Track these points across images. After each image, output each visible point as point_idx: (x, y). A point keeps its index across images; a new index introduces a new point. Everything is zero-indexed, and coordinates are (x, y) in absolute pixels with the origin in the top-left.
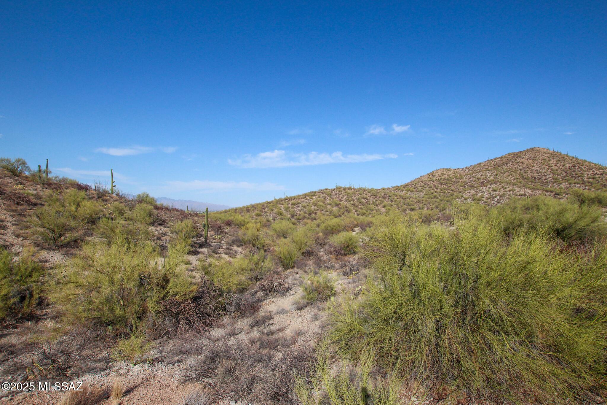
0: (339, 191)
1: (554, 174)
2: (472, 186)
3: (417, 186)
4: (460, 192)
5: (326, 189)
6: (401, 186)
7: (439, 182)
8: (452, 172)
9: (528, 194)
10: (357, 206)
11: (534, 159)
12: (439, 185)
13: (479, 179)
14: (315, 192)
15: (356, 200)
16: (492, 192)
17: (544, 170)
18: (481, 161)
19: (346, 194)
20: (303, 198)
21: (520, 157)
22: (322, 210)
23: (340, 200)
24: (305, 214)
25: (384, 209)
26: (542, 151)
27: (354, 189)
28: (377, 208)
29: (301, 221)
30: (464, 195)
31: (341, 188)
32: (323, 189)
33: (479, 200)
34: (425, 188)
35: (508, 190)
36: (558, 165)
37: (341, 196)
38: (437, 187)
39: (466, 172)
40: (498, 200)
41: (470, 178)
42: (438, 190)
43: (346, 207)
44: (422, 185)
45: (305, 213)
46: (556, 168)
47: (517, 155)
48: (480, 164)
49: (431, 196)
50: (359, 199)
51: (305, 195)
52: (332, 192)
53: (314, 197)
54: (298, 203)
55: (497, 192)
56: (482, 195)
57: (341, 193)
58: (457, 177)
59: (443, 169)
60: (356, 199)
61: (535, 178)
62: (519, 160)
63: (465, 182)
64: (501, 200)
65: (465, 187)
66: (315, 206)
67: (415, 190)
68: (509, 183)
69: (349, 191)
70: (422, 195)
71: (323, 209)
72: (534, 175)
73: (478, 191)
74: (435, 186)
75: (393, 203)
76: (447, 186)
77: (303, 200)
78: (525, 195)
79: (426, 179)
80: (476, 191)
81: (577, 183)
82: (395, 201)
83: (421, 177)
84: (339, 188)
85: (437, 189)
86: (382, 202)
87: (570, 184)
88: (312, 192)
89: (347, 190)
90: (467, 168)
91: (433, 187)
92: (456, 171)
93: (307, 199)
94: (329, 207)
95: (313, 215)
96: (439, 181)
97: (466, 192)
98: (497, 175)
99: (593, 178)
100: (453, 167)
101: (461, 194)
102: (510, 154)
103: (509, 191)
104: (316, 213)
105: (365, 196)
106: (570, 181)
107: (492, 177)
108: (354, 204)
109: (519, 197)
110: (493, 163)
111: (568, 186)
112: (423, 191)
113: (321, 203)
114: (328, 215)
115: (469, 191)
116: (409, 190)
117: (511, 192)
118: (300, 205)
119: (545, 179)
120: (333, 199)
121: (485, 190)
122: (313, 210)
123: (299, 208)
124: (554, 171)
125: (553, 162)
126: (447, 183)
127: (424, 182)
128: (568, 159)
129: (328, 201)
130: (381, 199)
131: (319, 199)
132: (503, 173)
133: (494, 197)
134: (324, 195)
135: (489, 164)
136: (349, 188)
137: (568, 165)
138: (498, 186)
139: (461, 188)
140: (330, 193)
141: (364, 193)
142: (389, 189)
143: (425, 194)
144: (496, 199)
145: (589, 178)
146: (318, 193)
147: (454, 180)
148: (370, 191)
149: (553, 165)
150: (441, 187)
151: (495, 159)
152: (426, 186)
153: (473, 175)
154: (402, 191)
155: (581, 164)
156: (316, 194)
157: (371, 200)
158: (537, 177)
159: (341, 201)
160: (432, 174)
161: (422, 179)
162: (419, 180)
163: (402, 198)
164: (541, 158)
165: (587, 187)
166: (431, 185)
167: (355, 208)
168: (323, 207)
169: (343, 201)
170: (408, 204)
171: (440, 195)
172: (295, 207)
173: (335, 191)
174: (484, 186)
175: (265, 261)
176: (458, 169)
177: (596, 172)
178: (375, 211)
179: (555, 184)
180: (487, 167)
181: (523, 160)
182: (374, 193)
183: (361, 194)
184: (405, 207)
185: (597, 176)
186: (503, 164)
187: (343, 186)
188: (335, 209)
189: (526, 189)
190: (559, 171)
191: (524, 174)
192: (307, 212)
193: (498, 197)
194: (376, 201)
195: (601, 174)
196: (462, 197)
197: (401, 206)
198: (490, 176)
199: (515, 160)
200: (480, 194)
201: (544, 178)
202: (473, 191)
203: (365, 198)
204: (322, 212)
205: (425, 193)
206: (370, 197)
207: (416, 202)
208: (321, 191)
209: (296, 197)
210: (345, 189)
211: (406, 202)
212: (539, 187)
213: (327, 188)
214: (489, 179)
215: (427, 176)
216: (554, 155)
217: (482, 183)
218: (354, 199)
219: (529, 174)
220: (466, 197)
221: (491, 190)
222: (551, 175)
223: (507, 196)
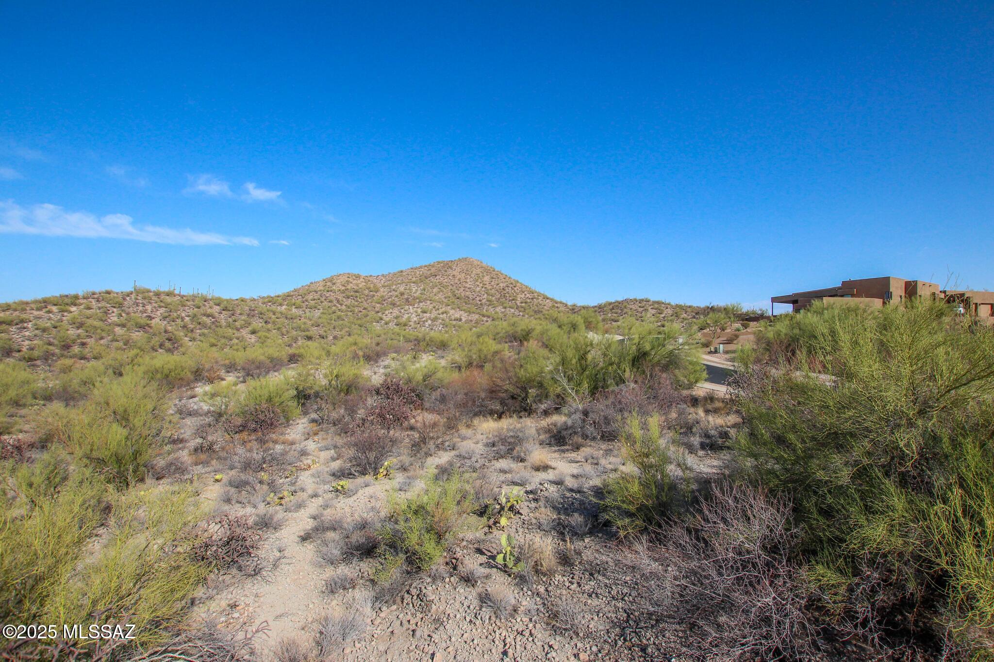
0: (144, 298)
1: (488, 295)
2: (394, 304)
3: (306, 297)
4: (378, 312)
5: (108, 293)
6: (278, 296)
7: (344, 295)
8: (361, 280)
9: (464, 319)
10: (192, 331)
11: (467, 273)
12: (345, 300)
13: (402, 294)
14: (76, 297)
15: (187, 319)
16: (421, 314)
17: (478, 289)
18: (402, 268)
19: (162, 304)
20: (38, 309)
21: (451, 268)
22: (102, 338)
23: (149, 317)
24: (51, 348)
25: (253, 336)
26: (474, 263)
27: (182, 297)
28: (237, 334)
29: (38, 362)
30: (384, 317)
31: (149, 291)
32: (97, 290)
33: (405, 325)
34: (322, 302)
35: (441, 311)
36: (492, 283)
37: (149, 308)
38: (341, 302)
39: (382, 282)
40: (430, 325)
41: (390, 292)
42: (344, 307)
43: (166, 332)
44: (316, 297)
45: (50, 344)
46: (490, 287)
47: (446, 265)
48: (402, 272)
49: (334, 316)
50: (195, 316)
51: (44, 303)
52: (124, 299)
53: (73, 309)
54: (22, 321)
55: (428, 315)
56: (409, 317)
57: (150, 303)
58: (372, 289)
59: (349, 274)
60: (188, 316)
61: (469, 298)
62: (450, 271)
63: (382, 297)
64: (433, 325)
65: (383, 304)
66: (78, 328)
67: (304, 305)
68: (441, 302)
69: (168, 299)
70: (317, 313)
71: (104, 334)
72: (467, 293)
73: (402, 311)
74: (338, 301)
75: (269, 326)
76: (357, 301)
77: (36, 313)
78: (460, 320)
79: (322, 288)
80: (400, 312)
81: (512, 308)
82: (274, 323)
83: (311, 283)
84: (143, 294)
85: (341, 305)
86: (248, 324)
87: (505, 308)
88: (67, 296)
89: (163, 297)
90: (383, 275)
91: (335, 302)
92: (367, 279)
93: (49, 312)
94: (118, 330)
95: (76, 349)
96: (343, 292)
97: (387, 312)
98: (424, 290)
99: (526, 303)
100: (363, 274)
101: (380, 314)
102: (438, 262)
103: (443, 313)
104: (83, 344)
105: (209, 311)
106: (505, 305)
107: (419, 292)
108: (184, 327)
109: (454, 323)
110: (418, 273)
111: (503, 310)
112: (319, 307)
113: (97, 323)
114: (117, 349)
115: (391, 310)
116: (294, 305)
117: (445, 315)
118: (30, 325)
119: (480, 301)
120: (128, 314)
121: (411, 311)
122: (75, 337)
123: (27, 333)
124: (488, 290)
125: (487, 279)
126: (356, 297)
127: (319, 293)
128: (502, 277)
129: (114, 318)
130: (243, 318)
131: (89, 312)
132: (433, 288)
133: (424, 322)
134: (103, 304)
135: (413, 273)
136: (168, 294)
137: (501, 285)
138: (428, 305)
139: (378, 305)
140: (121, 300)
141: (204, 305)
142: (254, 300)
143: (323, 313)
144: (427, 324)
145: (522, 303)
146: (84, 298)
147: (366, 292)
148: (217, 302)
149: (487, 283)
150: (349, 302)
151: (420, 267)
152: (323, 299)
153: (394, 287)
154: (281, 305)
155: (514, 284)
156: (78, 302)
157: (223, 318)
158: (471, 296)
159: (150, 318)
160: (331, 280)
161: (313, 288)
162: (308, 290)
163: (286, 318)
164: (473, 272)
166: (332, 298)
167: (189, 334)
168: (103, 330)
169: (157, 320)
170: (298, 328)
171: (347, 315)
172: (13, 329)
173: (133, 296)
174: (411, 305)
176: (371, 276)
177: (528, 295)
178: (235, 341)
179: (490, 307)
180: (410, 278)
181: (454, 273)
182: (228, 307)
183: (199, 307)
184: (294, 333)
185: (528, 301)
186: (431, 275)
187: (153, 289)
188: (137, 336)
189: (461, 312)
190: (493, 291)
191: (457, 292)
192: (56, 342)
193: (430, 322)
194: (235, 321)
195: (532, 299)
196: (381, 319)
197: (288, 332)
198: (416, 290)
199: (445, 271)
200: (406, 316)
201: (478, 299)
202: (396, 312)
203: (208, 316)
204: (102, 342)
205: (321, 311)
206: (221, 313)
207: (312, 325)
208: (93, 296)
209: (14, 306)
210: (158, 294)
211: (294, 325)
212: (474, 309)
213: (109, 289)
214: (415, 295)
215: (322, 284)
216: (487, 270)
217: (407, 300)
218: (183, 315)
219: (461, 292)
220: (388, 319)
221: (419, 310)
222: (486, 295)
223: (440, 321)
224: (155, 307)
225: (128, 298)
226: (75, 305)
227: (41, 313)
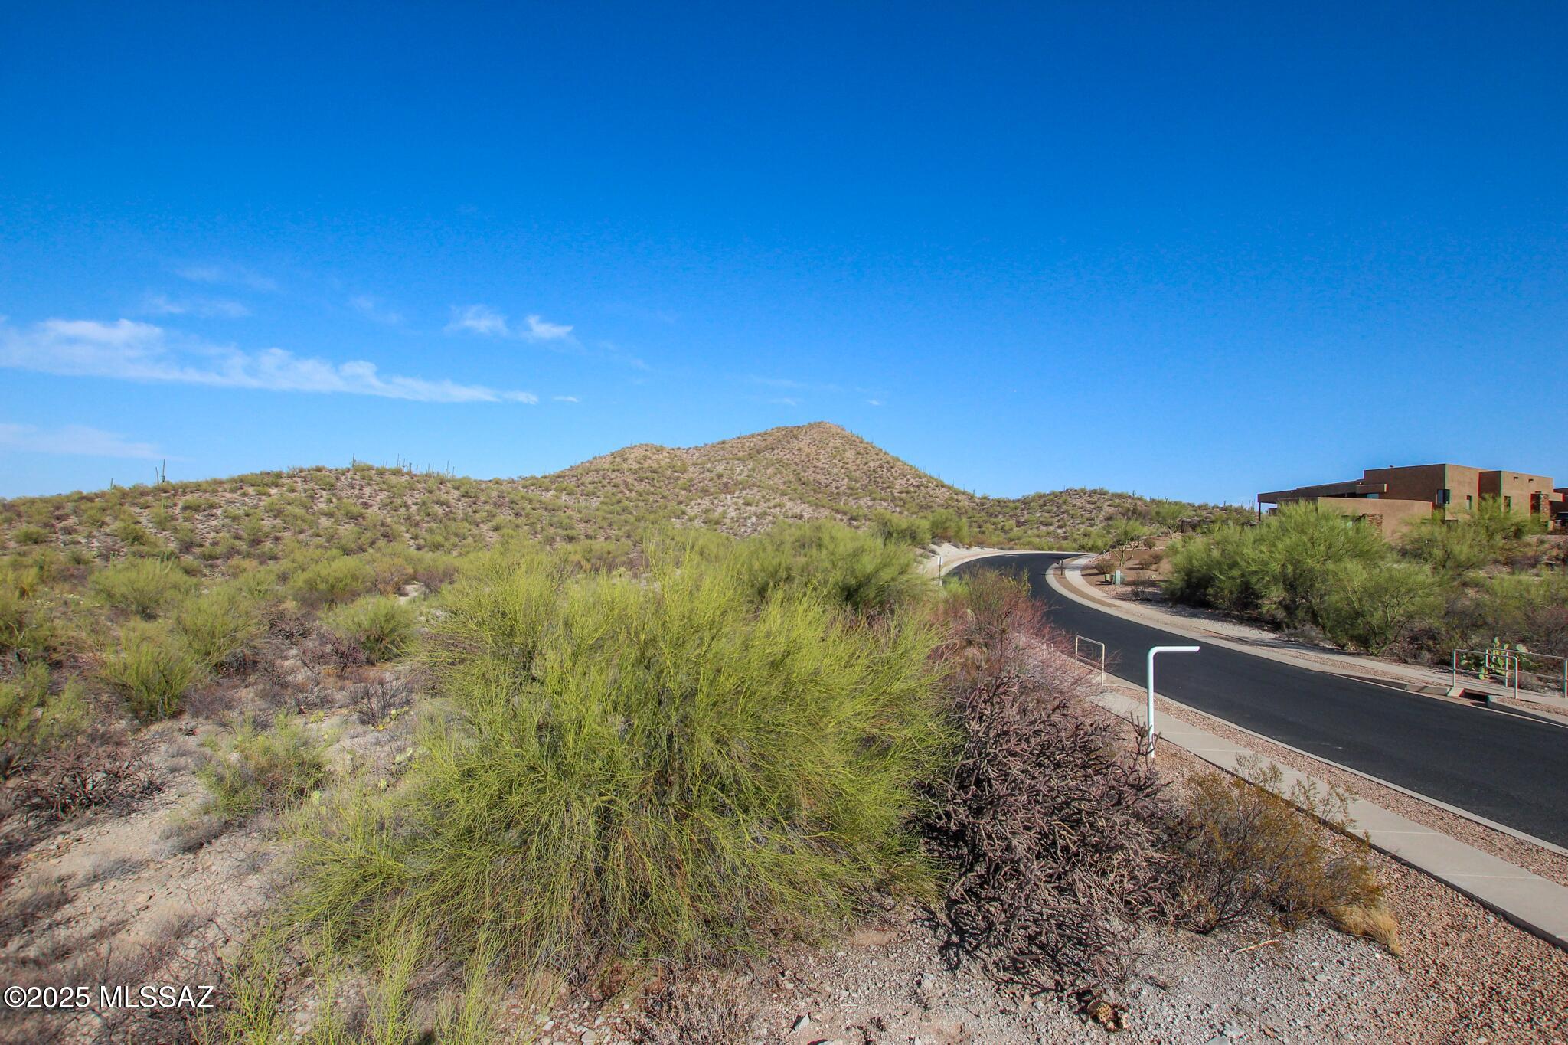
0: (363, 478)
1: (850, 479)
2: (705, 491)
3: (583, 479)
4: (681, 503)
5: (319, 470)
6: (545, 477)
7: (636, 476)
8: (665, 454)
9: (806, 516)
10: (417, 524)
11: (821, 445)
12: (636, 484)
13: (720, 476)
14: (279, 475)
15: (414, 507)
16: (743, 507)
17: (835, 470)
18: (726, 437)
19: (384, 486)
20: (233, 491)
21: (797, 439)
22: (301, 532)
23: (365, 503)
24: (237, 542)
25: (495, 534)
26: (834, 430)
27: (412, 476)
28: (476, 531)
29: (219, 562)
30: (688, 510)
31: (370, 468)
32: (306, 465)
33: (717, 523)
34: (603, 486)
35: (772, 503)
36: (858, 462)
37: (367, 491)
38: (631, 487)
39: (695, 458)
40: (753, 524)
41: (703, 473)
42: (634, 494)
43: (383, 525)
44: (596, 479)
45: (237, 537)
46: (855, 468)
47: (792, 433)
48: (724, 442)
49: (617, 508)
50: (424, 503)
51: (239, 484)
52: (338, 479)
53: (274, 491)
54: (212, 506)
55: (753, 508)
56: (725, 512)
57: (370, 485)
58: (677, 469)
59: (647, 445)
60: (416, 504)
61: (820, 483)
62: (795, 443)
63: (691, 480)
64: (758, 525)
65: (690, 491)
66: (276, 517)
67: (578, 490)
68: (775, 490)
69: (393, 480)
70: (596, 503)
71: (305, 526)
72: (818, 476)
73: (716, 501)
74: (626, 485)
75: (520, 521)
76: (654, 486)
77: (229, 495)
78: (801, 517)
79: (606, 466)
80: (712, 503)
81: (885, 500)
82: (528, 516)
83: (595, 458)
84: (362, 472)
85: (631, 491)
86: (491, 516)
87: (874, 500)
88: (269, 473)
89: (387, 476)
90: (696, 448)
91: (622, 487)
92: (673, 454)
93: (245, 495)
94: (324, 522)
95: (268, 545)
96: (635, 472)
97: (693, 503)
98: (753, 470)
99: (907, 492)
100: (668, 445)
101: (682, 506)
102: (779, 429)
103: (775, 507)
104: (277, 539)
105: (444, 497)
106: (874, 495)
107: (745, 474)
108: (408, 518)
109: (791, 521)
110: (748, 444)
111: (870, 503)
112: (599, 494)
113: (298, 511)
114: (318, 547)
115: (699, 501)
116: (565, 489)
117: (778, 509)
118: (219, 512)
119: (837, 488)
120: (339, 499)
121: (729, 502)
122: (267, 530)
123: (214, 523)
124: (850, 472)
125: (850, 454)
126: (653, 479)
127: (601, 473)
128: (872, 452)
129: (322, 505)
130: (487, 507)
131: (292, 495)
132: (766, 468)
133: (745, 519)
134: (312, 485)
135: (740, 445)
136: (396, 472)
137: (872, 464)
138: (754, 494)
139: (683, 492)
140: (333, 480)
141: (440, 489)
142: (511, 482)
143: (602, 503)
144: (749, 523)
145: (901, 492)
146: (289, 477)
147: (669, 472)
148: (457, 484)
149: (850, 461)
150: (641, 487)
151: (752, 436)
152: (605, 482)
153: (709, 465)
154: (547, 490)
155: (890, 464)
156: (280, 481)
157: (461, 508)
158: (823, 482)
159: (366, 505)
160: (622, 454)
161: (597, 465)
162: (588, 468)
163: (546, 509)
164: (831, 444)
165: (898, 509)
166: (619, 481)
167: (412, 529)
168: (304, 521)
169: (375, 508)
170: (560, 525)
171: (636, 506)
172: (199, 516)
173: (350, 475)
174: (729, 493)
175: (52, 700)
176: (679, 449)
177: (912, 481)
178: (470, 540)
179: (851, 498)
180: (735, 452)
181: (802, 445)
182: (469, 491)
183: (430, 492)
184: (552, 530)
185: (912, 489)
186: (767, 448)
187: (377, 464)
188: (346, 530)
189: (803, 505)
190: (858, 474)
191: (802, 474)
192: (245, 536)
193: (754, 519)
194: (475, 512)
195: (918, 486)
196: (684, 513)
197: (543, 529)
198: (741, 471)
199: (788, 442)
200: (720, 510)
201: (834, 484)
202: (706, 503)
203: (442, 504)
204: (301, 537)
205: (602, 499)
206: (459, 500)
207: (581, 520)
208: (299, 474)
209: (204, 486)
210: (381, 473)
211: (555, 519)
212: (825, 502)
213: (320, 464)
214: (739, 478)
215: (609, 459)
216: (852, 442)
217: (726, 485)
218: (410, 502)
219: (809, 475)
220: (693, 514)
221: (741, 501)
222: (846, 480)
223: (771, 518)
224: (375, 491)
225: (343, 478)
226: (276, 486)
227: (235, 495)
